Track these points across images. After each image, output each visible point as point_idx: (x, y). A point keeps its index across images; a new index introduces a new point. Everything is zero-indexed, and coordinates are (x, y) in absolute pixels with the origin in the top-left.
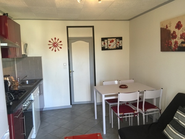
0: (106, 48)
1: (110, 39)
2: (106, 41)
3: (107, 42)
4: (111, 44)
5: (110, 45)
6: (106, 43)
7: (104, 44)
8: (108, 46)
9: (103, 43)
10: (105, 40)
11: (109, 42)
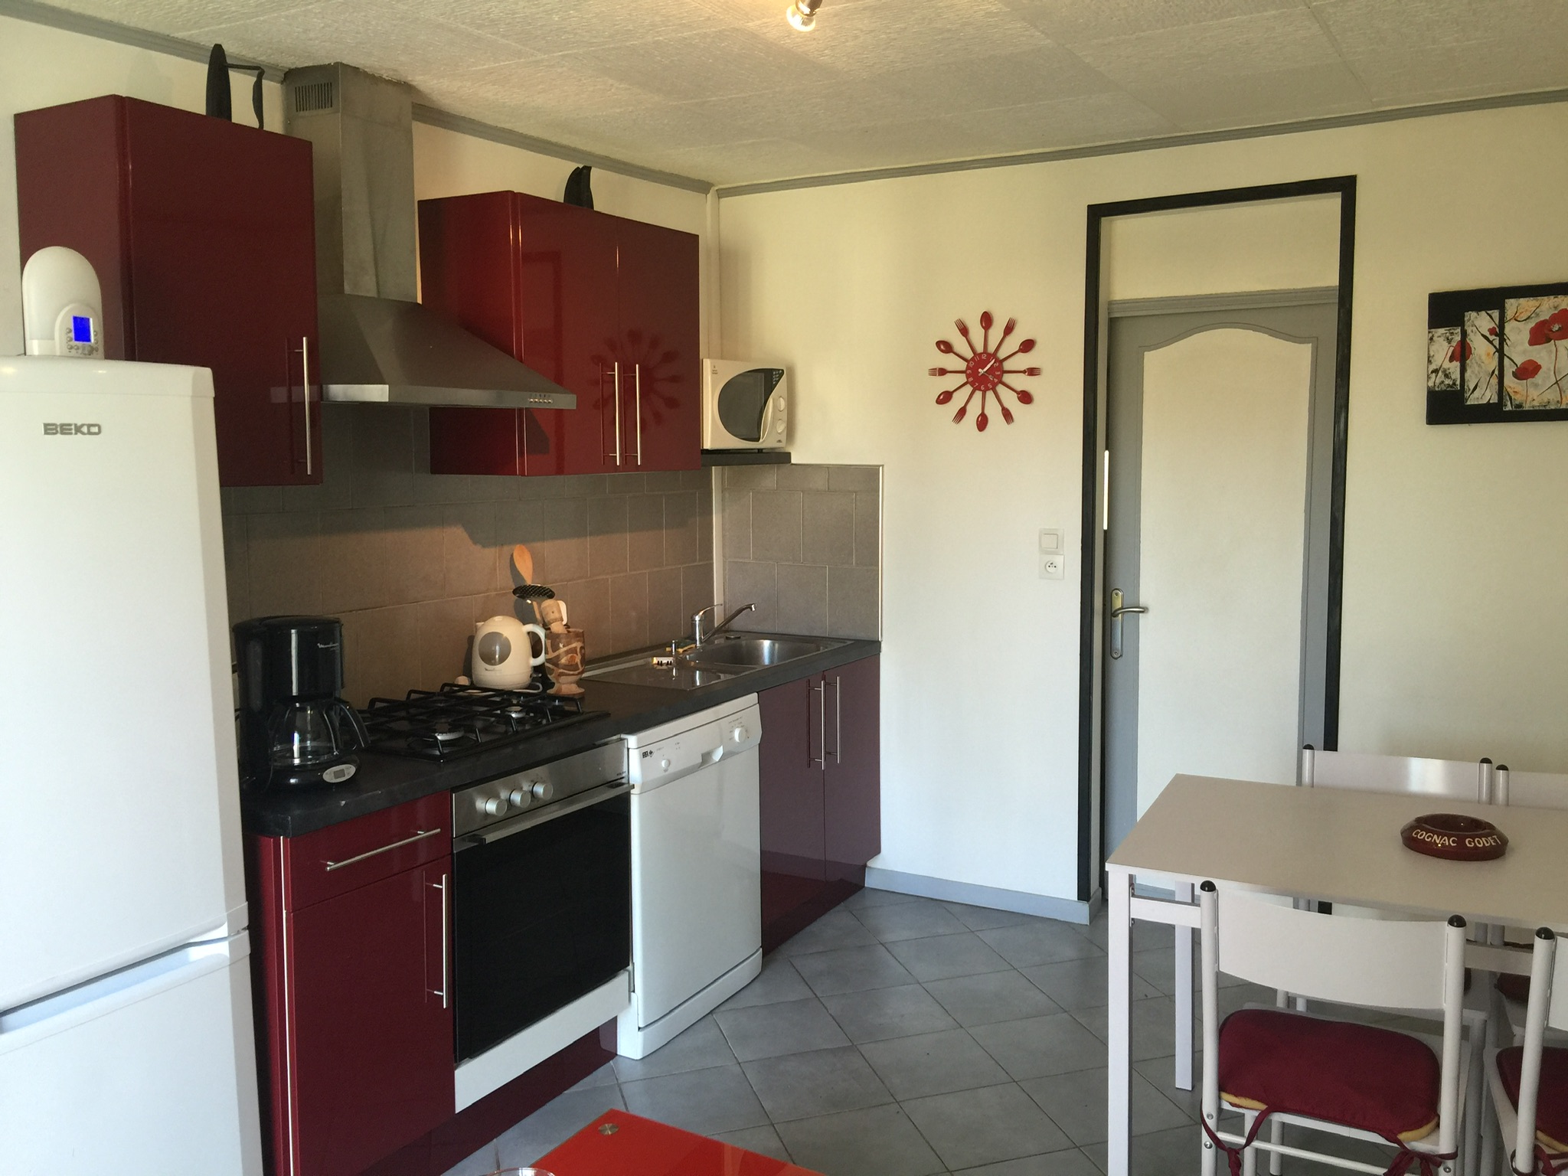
0: (1482, 395)
1: (1527, 304)
2: (1480, 322)
3: (1499, 332)
4: (1541, 354)
5: (1527, 371)
6: (1482, 350)
7: (1462, 353)
8: (1509, 381)
9: (1442, 350)
10: (1471, 316)
11: (1518, 335)
